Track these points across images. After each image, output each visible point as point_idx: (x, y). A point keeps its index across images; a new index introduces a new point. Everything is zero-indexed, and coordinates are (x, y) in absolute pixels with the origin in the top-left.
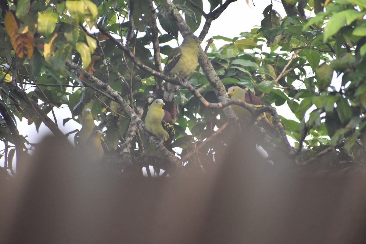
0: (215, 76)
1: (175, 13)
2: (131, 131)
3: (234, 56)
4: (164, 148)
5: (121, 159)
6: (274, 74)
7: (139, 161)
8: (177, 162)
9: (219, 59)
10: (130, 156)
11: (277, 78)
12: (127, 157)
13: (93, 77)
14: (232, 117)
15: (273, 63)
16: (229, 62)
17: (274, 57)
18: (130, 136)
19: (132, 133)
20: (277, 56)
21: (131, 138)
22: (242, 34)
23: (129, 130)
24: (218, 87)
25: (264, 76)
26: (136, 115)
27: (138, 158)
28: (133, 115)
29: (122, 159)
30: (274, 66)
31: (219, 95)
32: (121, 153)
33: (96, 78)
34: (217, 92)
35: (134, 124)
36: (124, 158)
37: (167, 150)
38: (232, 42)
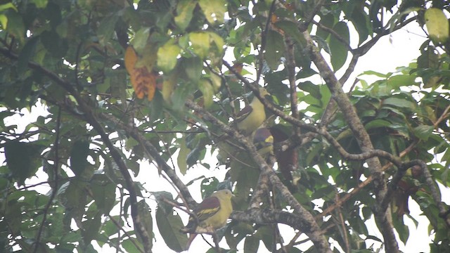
0: (358, 123)
1: (314, 51)
2: (261, 183)
3: (387, 95)
4: (298, 204)
5: (248, 215)
6: (434, 117)
7: (270, 219)
8: (312, 221)
9: (369, 97)
10: (259, 212)
11: (437, 120)
12: (255, 214)
13: (219, 121)
14: (377, 171)
15: (433, 104)
16: (380, 100)
17: (435, 96)
18: (260, 189)
19: (262, 186)
20: (438, 94)
21: (261, 192)
22: (397, 68)
23: (259, 182)
24: (361, 136)
25: (421, 119)
26: (266, 165)
27: (268, 214)
28: (263, 165)
29: (250, 215)
30: (434, 108)
31: (362, 145)
32: (249, 208)
33: (222, 123)
34: (359, 142)
35: (265, 175)
36: (253, 214)
37: (302, 207)
38: (385, 78)
